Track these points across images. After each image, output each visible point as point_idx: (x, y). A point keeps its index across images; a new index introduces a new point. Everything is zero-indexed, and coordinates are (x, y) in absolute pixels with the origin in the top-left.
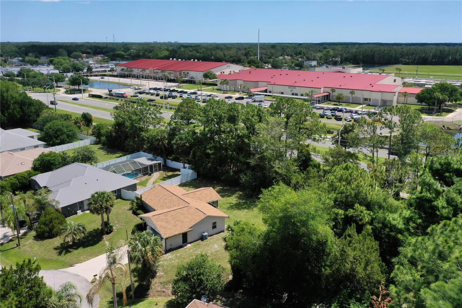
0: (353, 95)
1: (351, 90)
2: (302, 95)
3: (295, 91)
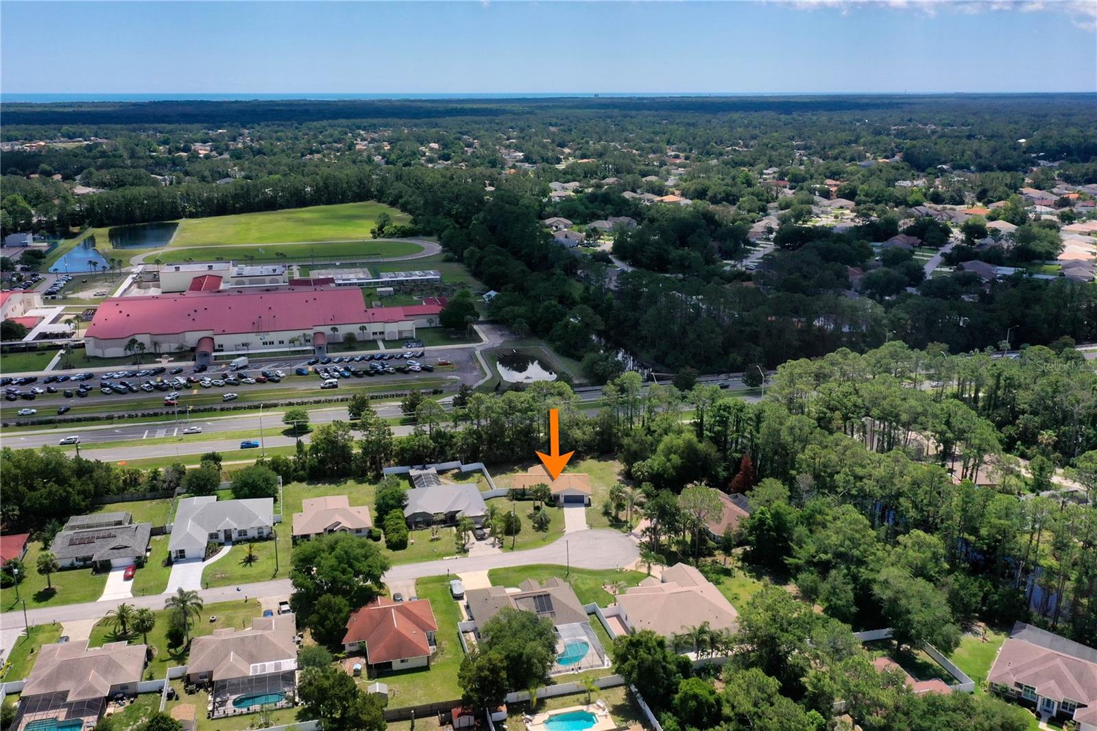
2: (281, 342)
3: (268, 339)
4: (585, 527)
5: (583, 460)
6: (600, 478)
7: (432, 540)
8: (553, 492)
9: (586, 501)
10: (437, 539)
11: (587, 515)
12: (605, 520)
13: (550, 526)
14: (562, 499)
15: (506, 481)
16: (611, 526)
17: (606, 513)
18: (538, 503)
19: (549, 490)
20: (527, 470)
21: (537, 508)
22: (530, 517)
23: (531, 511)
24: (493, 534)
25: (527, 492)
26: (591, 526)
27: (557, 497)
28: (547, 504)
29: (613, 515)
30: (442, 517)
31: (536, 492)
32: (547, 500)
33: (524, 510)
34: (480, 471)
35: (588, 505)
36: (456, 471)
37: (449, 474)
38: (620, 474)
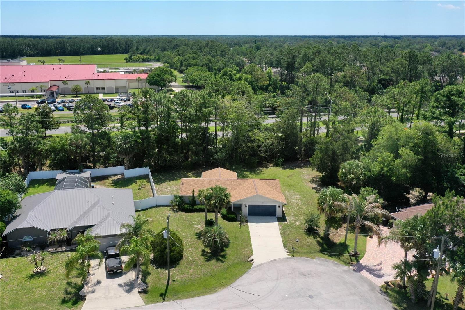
0: (88, 85)
1: (85, 81)
2: (24, 91)
3: (13, 88)
4: (283, 253)
5: (266, 168)
6: (290, 186)
7: (32, 277)
8: (234, 199)
9: (279, 213)
10: (42, 274)
11: (283, 233)
12: (311, 241)
13: (228, 251)
14: (245, 211)
15: (174, 188)
16: (323, 251)
17: (311, 231)
18: (211, 216)
19: (227, 196)
20: (200, 177)
21: (210, 223)
22: (199, 235)
23: (201, 227)
24: (134, 265)
25: (198, 200)
26: (292, 252)
27: (238, 208)
28: (224, 217)
29: (322, 232)
30: (64, 235)
31: (209, 198)
32: (224, 211)
33: (191, 226)
34: (146, 177)
35: (282, 219)
36: (119, 177)
37: (110, 180)
38: (313, 181)
